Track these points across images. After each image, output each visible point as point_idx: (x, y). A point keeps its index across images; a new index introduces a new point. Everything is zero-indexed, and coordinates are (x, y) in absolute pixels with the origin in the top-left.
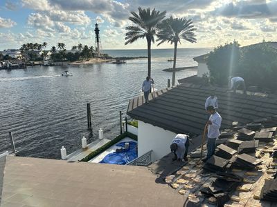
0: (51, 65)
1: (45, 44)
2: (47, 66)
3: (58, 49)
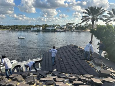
1: (74, 23)
2: (73, 31)
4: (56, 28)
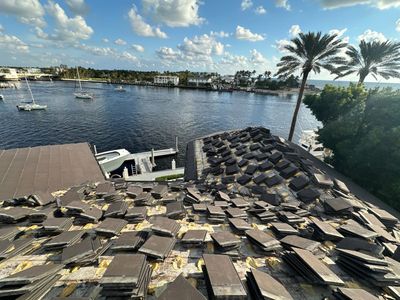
0: (252, 91)
1: (254, 72)
2: (249, 92)
3: (264, 77)
4: (210, 81)
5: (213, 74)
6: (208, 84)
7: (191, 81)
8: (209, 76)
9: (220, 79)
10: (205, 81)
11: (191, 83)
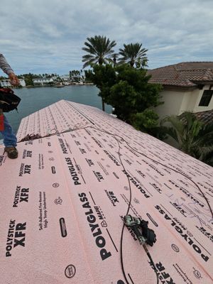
4: (51, 80)
5: (53, 75)
6: (50, 83)
7: (35, 81)
8: (49, 77)
9: (59, 78)
10: (48, 81)
11: (36, 84)
